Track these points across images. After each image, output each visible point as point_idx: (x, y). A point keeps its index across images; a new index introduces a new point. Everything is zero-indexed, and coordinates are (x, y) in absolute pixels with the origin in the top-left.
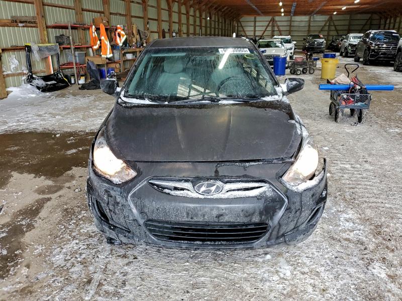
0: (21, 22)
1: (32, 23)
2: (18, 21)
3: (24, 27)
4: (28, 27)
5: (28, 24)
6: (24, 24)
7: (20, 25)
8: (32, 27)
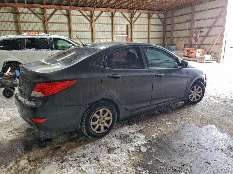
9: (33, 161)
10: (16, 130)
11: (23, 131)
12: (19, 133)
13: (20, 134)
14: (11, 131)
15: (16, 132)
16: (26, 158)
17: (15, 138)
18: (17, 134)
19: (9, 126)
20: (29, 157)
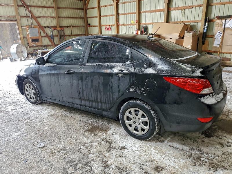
9: (225, 115)
10: (221, 144)
11: (215, 138)
12: (221, 139)
13: (221, 137)
14: (227, 146)
15: (222, 141)
16: (229, 118)
17: (228, 135)
18: (223, 138)
19: (225, 156)
20: (227, 117)
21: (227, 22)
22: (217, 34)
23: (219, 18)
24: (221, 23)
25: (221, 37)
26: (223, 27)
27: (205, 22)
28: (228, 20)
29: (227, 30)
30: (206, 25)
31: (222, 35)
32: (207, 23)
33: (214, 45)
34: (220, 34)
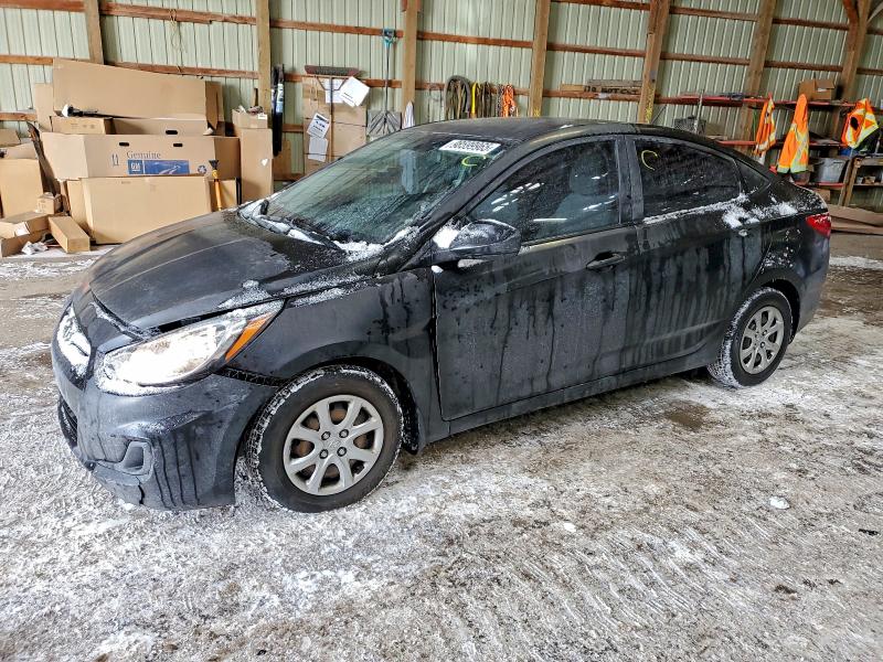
0: (604, 91)
1: (629, 93)
2: (599, 89)
3: (608, 99)
4: (619, 100)
5: (619, 95)
6: (609, 95)
7: (601, 95)
8: (626, 100)
21: (336, 87)
22: (313, 123)
23: (315, 71)
24: (320, 89)
25: (325, 130)
26: (328, 100)
27: (276, 82)
28: (337, 82)
29: (339, 111)
30: (280, 92)
31: (328, 126)
32: (280, 85)
33: (310, 157)
34: (323, 123)
